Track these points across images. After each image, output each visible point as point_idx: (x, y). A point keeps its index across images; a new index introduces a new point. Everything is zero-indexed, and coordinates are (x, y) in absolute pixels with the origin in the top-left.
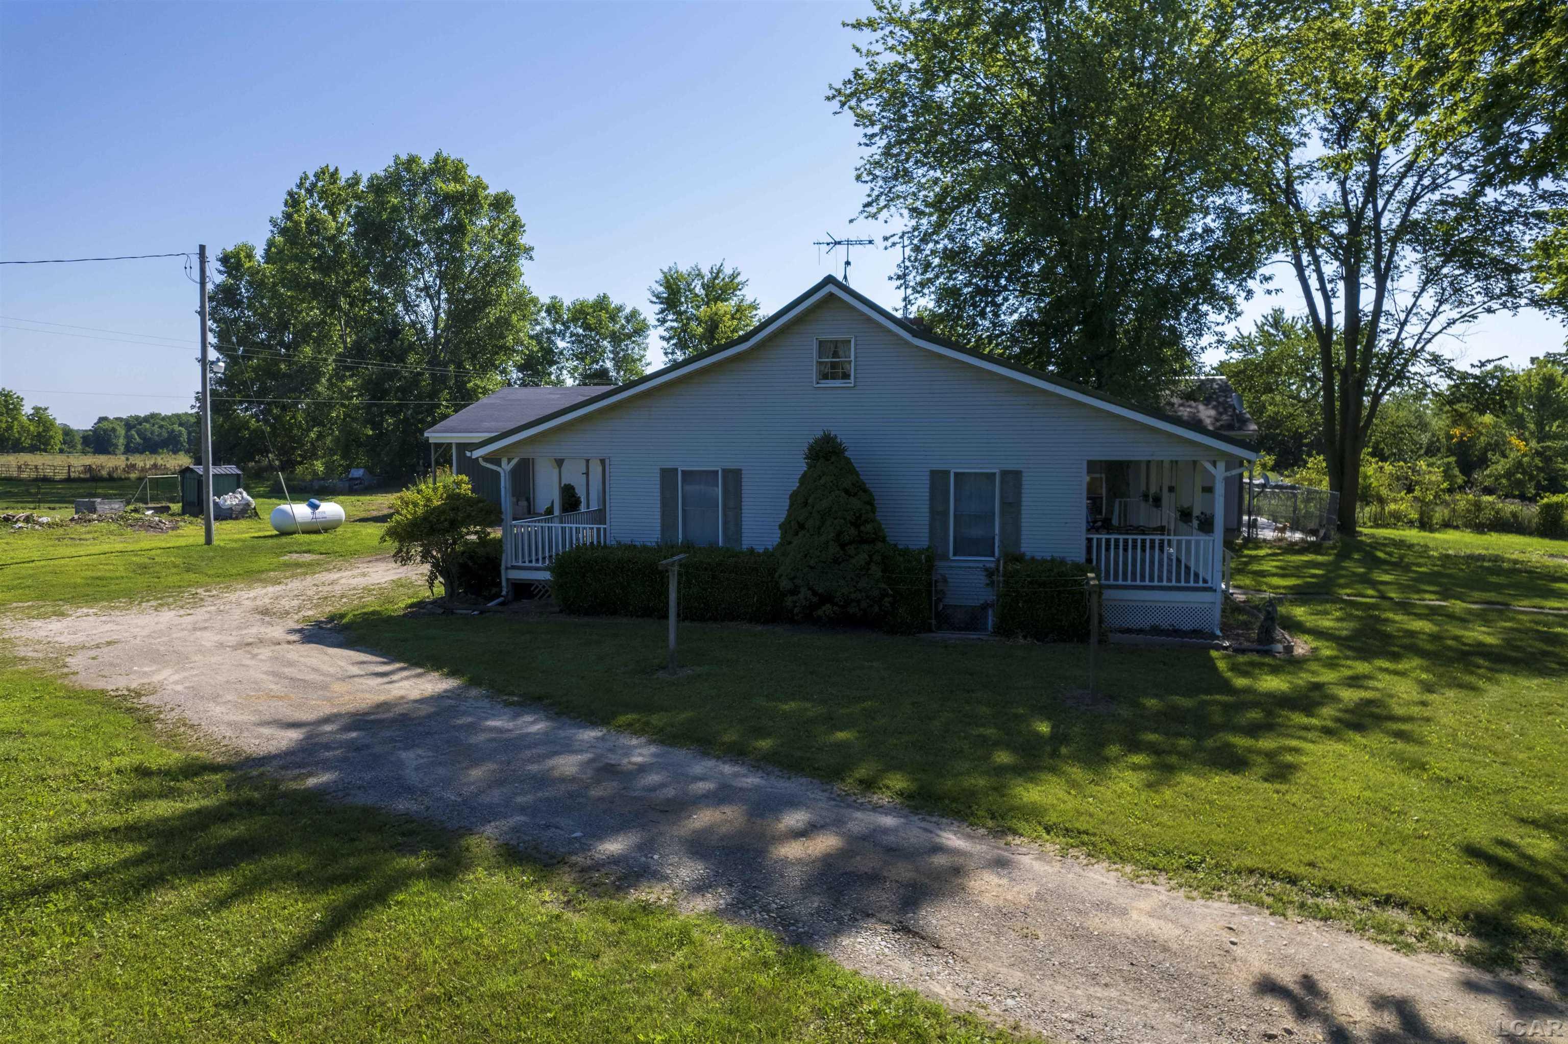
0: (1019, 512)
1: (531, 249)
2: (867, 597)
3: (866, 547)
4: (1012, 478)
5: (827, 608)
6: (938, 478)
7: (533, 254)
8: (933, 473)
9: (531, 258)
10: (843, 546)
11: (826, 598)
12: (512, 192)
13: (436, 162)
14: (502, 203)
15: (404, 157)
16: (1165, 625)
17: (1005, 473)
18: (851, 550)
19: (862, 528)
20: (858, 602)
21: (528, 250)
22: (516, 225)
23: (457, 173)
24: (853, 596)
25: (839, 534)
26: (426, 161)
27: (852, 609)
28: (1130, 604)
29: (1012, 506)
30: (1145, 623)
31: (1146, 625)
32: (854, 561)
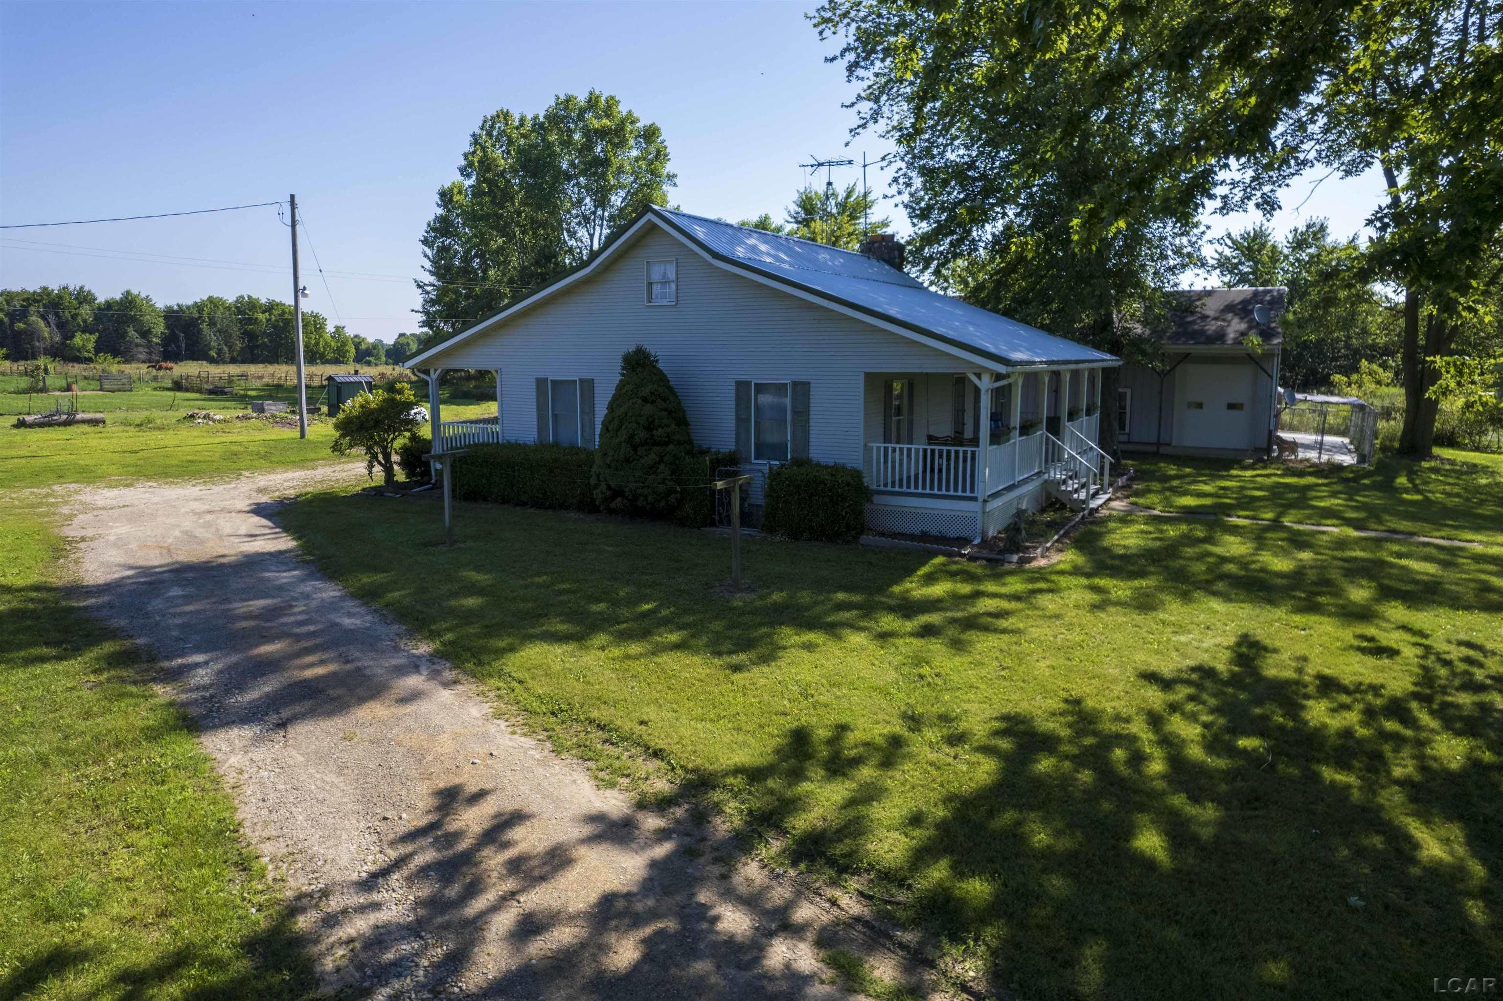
0: (808, 421)
1: (675, 176)
2: (654, 493)
3: (657, 449)
4: (802, 389)
5: (618, 502)
6: (742, 387)
7: (676, 180)
8: (739, 384)
9: (675, 185)
10: (635, 448)
11: (618, 493)
12: (658, 124)
13: (590, 100)
14: (650, 134)
15: (562, 98)
16: (934, 532)
17: (795, 384)
18: (641, 451)
19: (654, 432)
20: (646, 496)
21: (671, 177)
22: (661, 155)
23: (609, 110)
24: (639, 491)
25: (632, 437)
26: (582, 98)
27: (640, 503)
28: (905, 510)
29: (802, 414)
30: (916, 529)
31: (917, 530)
32: (643, 461)
